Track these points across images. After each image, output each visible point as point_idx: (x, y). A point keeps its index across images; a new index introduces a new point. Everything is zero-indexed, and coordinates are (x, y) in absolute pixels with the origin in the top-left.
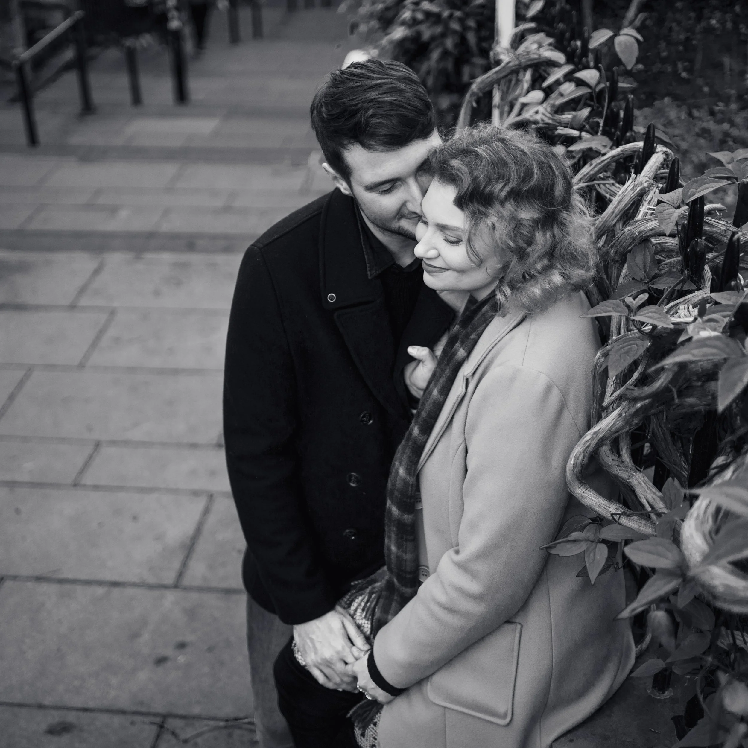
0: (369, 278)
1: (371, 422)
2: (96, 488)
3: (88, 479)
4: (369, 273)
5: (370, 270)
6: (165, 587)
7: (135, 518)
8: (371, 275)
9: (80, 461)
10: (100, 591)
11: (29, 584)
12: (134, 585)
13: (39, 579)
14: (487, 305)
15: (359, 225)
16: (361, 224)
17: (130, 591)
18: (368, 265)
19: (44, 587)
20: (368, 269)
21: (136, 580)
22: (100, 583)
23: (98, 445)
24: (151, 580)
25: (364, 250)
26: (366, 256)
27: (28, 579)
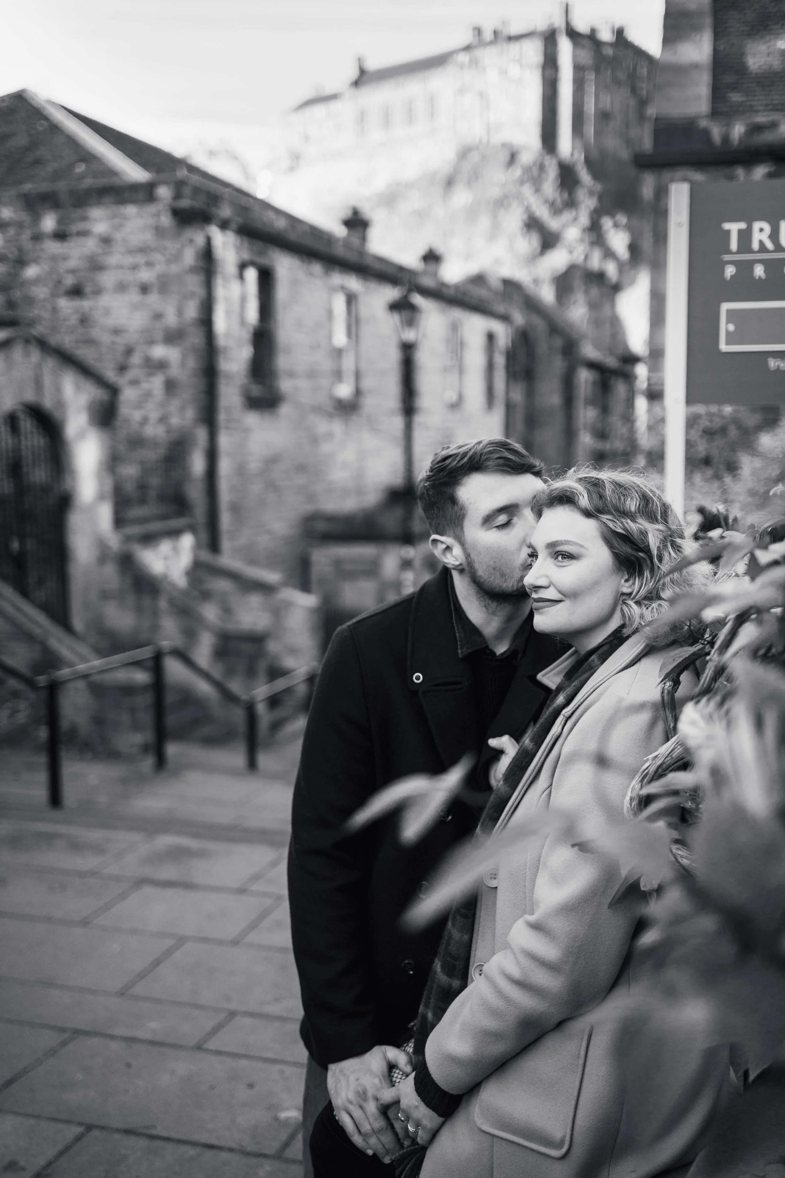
0: (460, 656)
1: (450, 817)
2: (219, 1053)
3: (212, 1045)
4: (459, 651)
5: (461, 649)
6: (265, 1156)
7: (251, 1086)
8: (462, 653)
9: (209, 1025)
10: (192, 1152)
11: (117, 1136)
12: (231, 1150)
13: (128, 1132)
14: (594, 655)
15: (452, 604)
16: (454, 604)
17: (225, 1155)
18: (459, 643)
19: (132, 1140)
20: (459, 647)
21: (234, 1145)
22: (194, 1144)
23: (232, 1014)
24: (251, 1147)
25: (456, 628)
26: (457, 635)
27: (118, 1130)
